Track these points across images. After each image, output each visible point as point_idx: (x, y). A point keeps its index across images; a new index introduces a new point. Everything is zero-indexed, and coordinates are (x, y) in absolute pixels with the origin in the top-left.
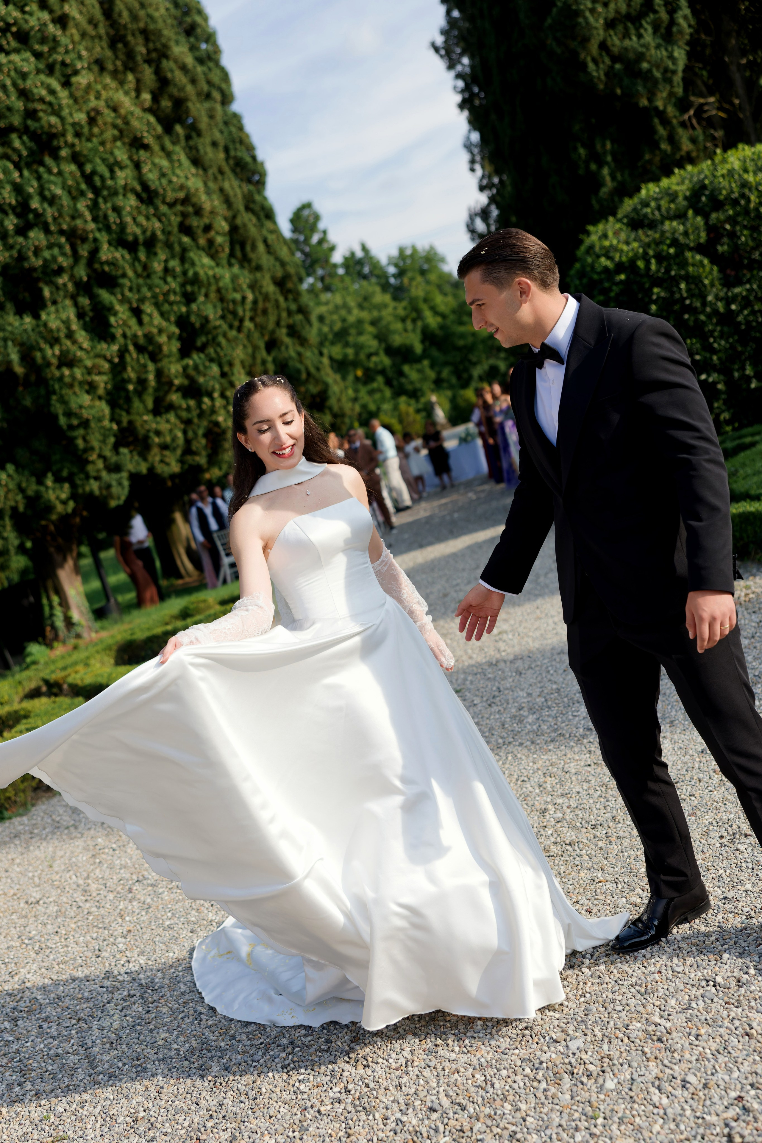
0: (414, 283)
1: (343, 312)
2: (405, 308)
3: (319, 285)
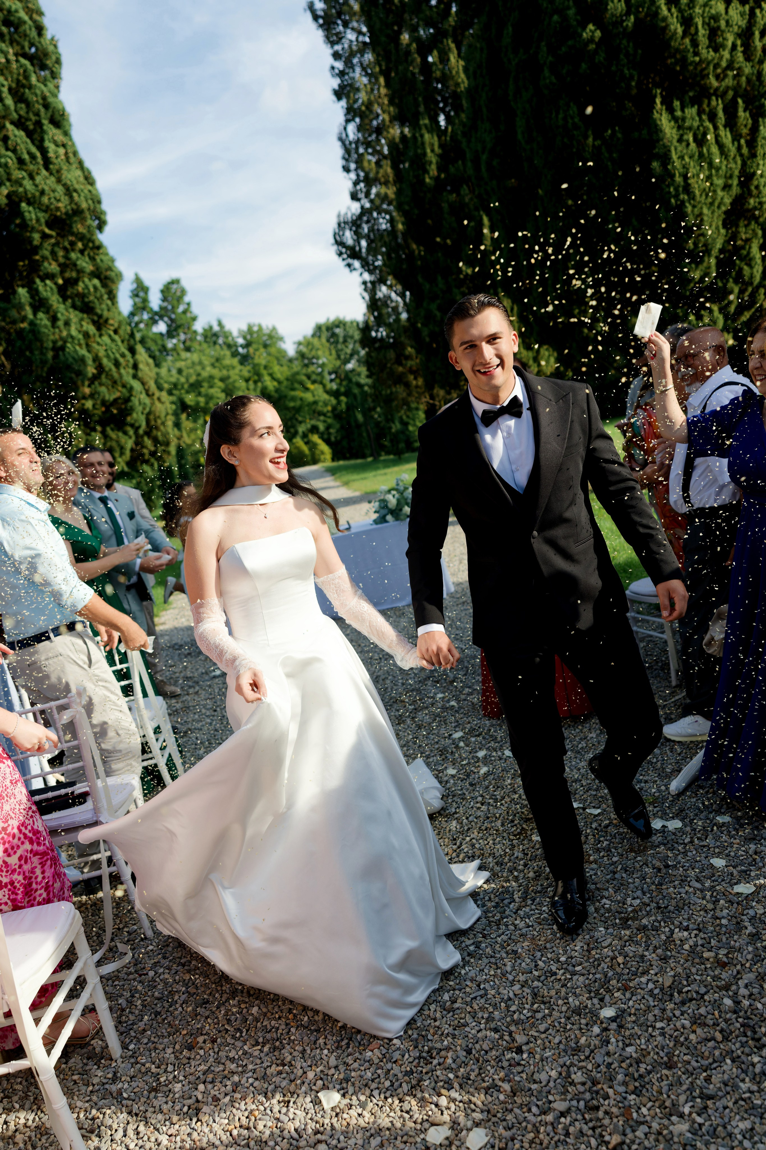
0: (257, 353)
1: (198, 368)
2: (249, 372)
3: (181, 346)
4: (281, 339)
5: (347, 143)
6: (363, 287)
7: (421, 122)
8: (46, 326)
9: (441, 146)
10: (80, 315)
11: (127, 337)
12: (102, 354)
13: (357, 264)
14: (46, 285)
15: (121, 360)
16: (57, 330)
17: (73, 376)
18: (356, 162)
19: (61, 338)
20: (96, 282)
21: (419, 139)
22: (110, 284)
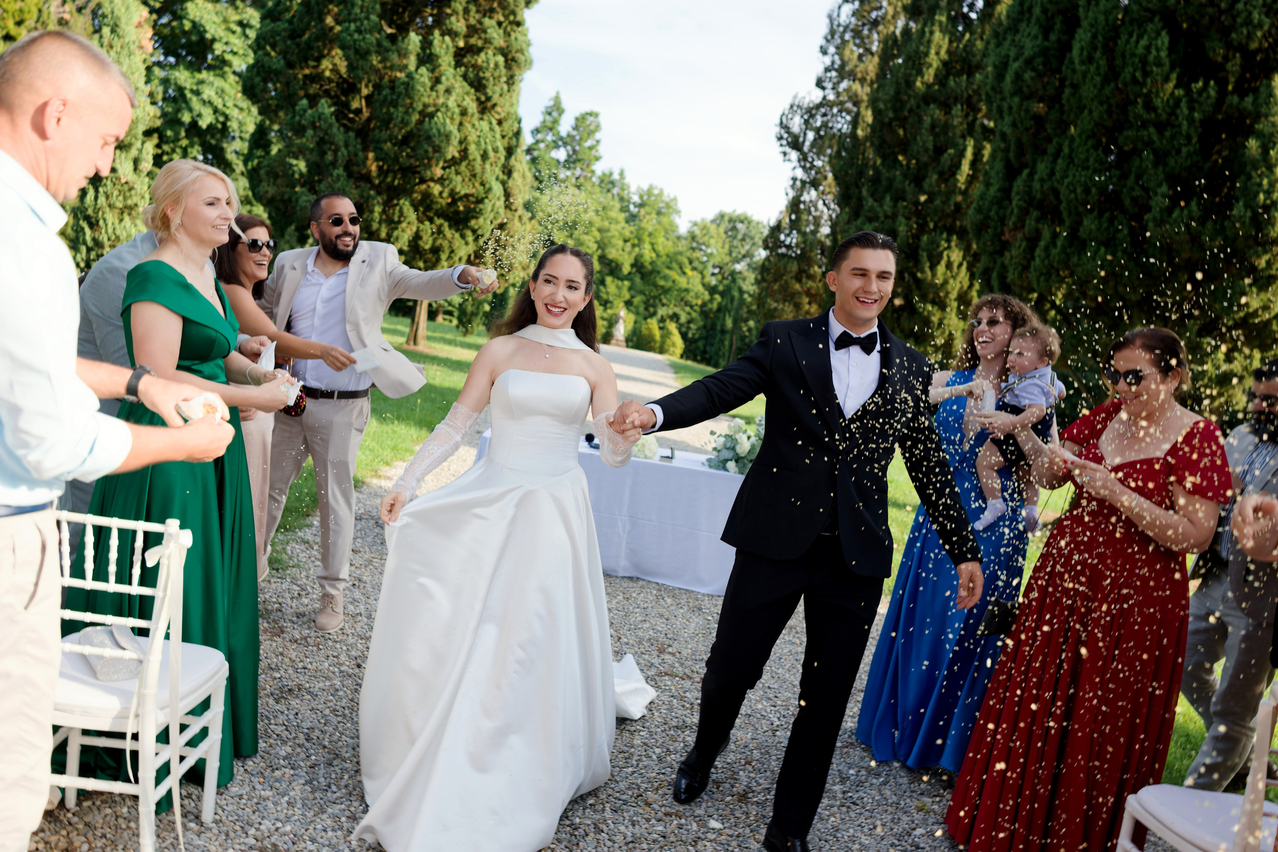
0: (648, 217)
1: (581, 209)
2: (632, 232)
3: (573, 180)
4: (678, 212)
5: (836, 23)
6: (791, 182)
7: (937, 17)
8: (424, 85)
9: (949, 52)
10: (467, 88)
11: (510, 134)
12: (472, 138)
13: (794, 155)
14: (443, 41)
15: (491, 154)
16: (434, 94)
17: (430, 149)
18: (837, 48)
19: (435, 105)
20: (501, 59)
21: (928, 34)
22: (515, 68)
